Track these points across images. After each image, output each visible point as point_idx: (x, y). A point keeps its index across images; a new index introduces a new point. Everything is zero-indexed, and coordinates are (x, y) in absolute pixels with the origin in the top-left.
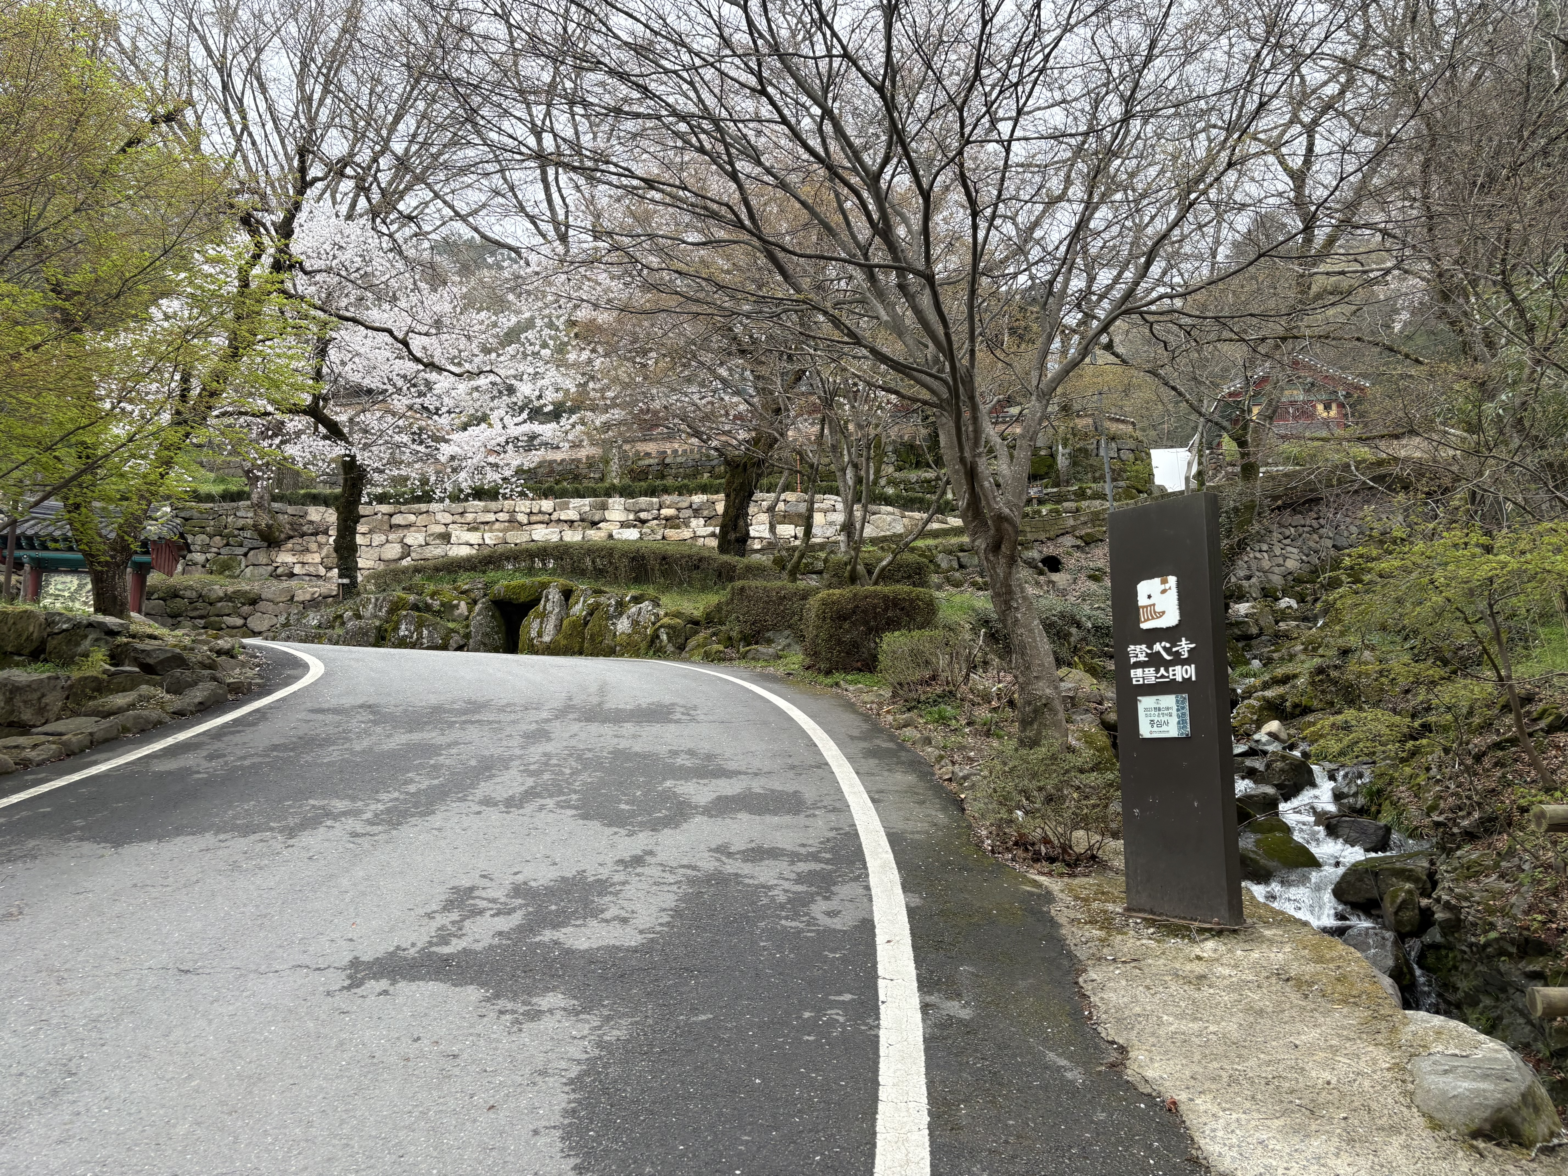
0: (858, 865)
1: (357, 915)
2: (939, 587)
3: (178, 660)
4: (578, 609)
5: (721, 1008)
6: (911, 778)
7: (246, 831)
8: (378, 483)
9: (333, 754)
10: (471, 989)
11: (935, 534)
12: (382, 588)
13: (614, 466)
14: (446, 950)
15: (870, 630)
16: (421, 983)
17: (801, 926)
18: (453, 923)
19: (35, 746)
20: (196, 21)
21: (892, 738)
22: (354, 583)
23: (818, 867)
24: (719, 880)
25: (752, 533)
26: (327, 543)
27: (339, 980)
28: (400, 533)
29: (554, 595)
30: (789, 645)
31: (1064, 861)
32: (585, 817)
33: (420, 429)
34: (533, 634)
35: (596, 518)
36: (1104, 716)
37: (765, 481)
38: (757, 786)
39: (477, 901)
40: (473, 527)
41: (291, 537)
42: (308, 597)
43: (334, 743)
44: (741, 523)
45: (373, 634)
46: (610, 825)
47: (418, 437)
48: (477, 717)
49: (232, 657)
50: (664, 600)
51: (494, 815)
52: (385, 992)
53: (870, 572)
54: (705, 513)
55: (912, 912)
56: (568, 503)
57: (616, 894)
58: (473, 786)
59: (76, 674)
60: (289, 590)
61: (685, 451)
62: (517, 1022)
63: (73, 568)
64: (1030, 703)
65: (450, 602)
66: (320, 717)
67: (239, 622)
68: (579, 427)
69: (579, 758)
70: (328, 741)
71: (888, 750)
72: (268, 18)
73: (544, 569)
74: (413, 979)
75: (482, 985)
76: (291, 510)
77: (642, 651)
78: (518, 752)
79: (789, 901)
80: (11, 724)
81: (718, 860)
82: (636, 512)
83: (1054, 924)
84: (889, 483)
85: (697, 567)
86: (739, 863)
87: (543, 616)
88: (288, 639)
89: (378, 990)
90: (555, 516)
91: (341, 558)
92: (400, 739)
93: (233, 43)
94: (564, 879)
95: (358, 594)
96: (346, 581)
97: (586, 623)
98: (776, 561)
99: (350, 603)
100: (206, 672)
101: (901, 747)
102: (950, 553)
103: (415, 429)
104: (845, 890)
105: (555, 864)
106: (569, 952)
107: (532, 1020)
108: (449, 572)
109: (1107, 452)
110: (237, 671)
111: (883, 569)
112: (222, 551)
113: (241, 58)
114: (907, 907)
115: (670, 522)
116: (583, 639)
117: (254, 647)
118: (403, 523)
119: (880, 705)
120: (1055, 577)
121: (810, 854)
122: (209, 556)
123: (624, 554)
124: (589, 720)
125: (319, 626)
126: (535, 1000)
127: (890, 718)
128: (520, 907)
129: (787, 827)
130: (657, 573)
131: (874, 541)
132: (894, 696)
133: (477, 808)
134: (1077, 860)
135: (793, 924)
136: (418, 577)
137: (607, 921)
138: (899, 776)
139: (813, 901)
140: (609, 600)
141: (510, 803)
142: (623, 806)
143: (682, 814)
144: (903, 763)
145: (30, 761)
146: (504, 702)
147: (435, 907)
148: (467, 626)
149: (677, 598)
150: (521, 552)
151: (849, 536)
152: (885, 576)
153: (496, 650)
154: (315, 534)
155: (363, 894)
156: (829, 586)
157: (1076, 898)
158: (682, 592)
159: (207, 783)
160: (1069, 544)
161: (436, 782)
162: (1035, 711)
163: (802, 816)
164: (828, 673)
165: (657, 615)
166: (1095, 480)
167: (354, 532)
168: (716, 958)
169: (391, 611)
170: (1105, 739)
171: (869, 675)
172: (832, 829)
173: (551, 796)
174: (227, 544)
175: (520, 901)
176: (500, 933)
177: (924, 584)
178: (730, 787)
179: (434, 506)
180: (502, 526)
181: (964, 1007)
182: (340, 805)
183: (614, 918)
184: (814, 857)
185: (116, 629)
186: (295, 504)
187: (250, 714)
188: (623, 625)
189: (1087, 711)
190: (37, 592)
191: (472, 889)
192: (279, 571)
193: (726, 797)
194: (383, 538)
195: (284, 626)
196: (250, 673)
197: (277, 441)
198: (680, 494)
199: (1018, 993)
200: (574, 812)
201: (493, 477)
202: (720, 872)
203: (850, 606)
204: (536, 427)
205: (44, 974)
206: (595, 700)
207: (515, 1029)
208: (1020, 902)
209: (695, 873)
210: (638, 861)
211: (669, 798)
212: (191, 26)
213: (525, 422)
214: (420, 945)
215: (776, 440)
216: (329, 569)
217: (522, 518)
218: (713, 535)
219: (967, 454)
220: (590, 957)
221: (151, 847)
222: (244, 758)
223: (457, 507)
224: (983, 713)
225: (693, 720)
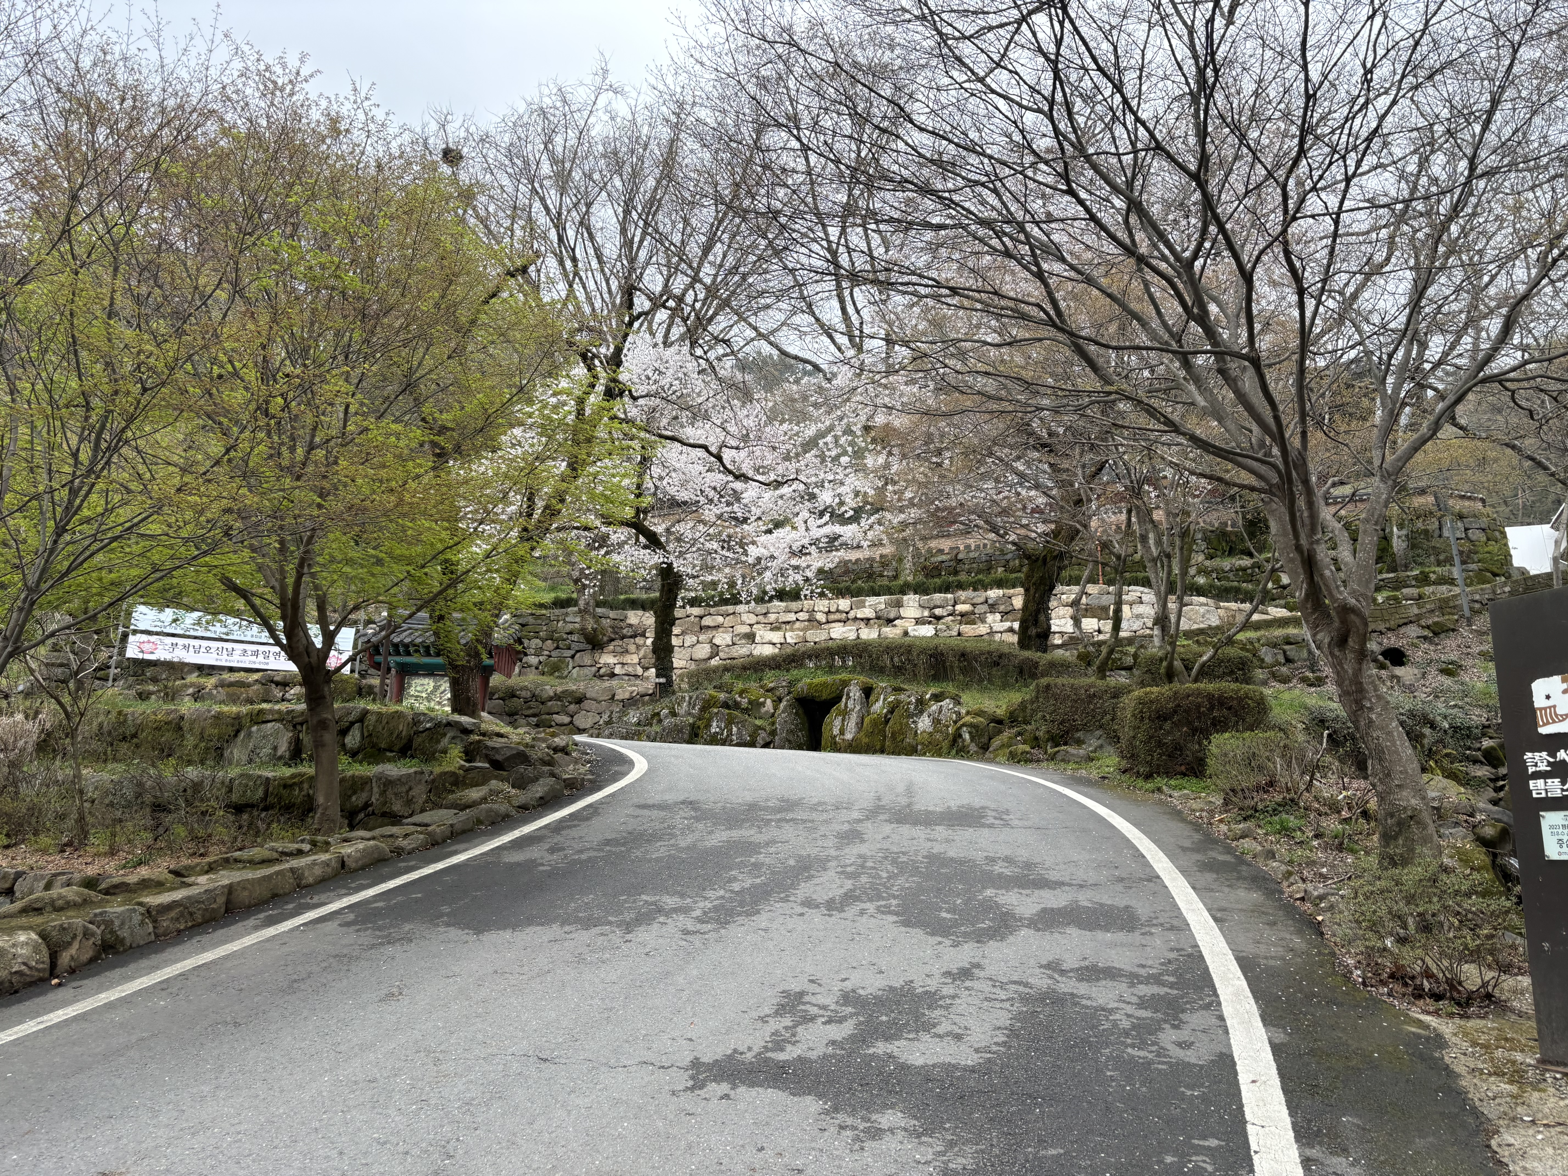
0: (1207, 991)
1: (694, 1015)
2: (1265, 683)
3: (521, 757)
4: (879, 707)
5: (1072, 1142)
6: (1256, 896)
7: (588, 923)
8: (692, 588)
9: (660, 850)
10: (809, 1100)
11: (1258, 626)
12: (695, 686)
13: (908, 565)
14: (781, 1056)
15: (1194, 731)
16: (761, 1090)
17: (1150, 1056)
18: (786, 1028)
19: (406, 836)
20: (536, 185)
21: (1229, 850)
22: (670, 683)
23: (1163, 991)
24: (1055, 1000)
25: (1054, 628)
26: (644, 644)
27: (683, 1080)
28: (710, 634)
29: (855, 692)
30: (1101, 747)
31: (1452, 998)
32: (907, 924)
33: (729, 536)
34: (836, 731)
35: (892, 616)
36: (1477, 830)
37: (1065, 574)
38: (1084, 899)
39: (808, 1007)
40: (775, 627)
41: (613, 640)
42: (627, 696)
43: (660, 839)
44: (1042, 618)
45: (687, 731)
46: (933, 934)
47: (726, 544)
48: (790, 816)
49: (567, 754)
50: (965, 697)
51: (816, 917)
52: (726, 1097)
53: (1188, 669)
54: (1002, 608)
55: (1277, 1049)
56: (864, 602)
57: (947, 1008)
58: (793, 886)
59: (437, 770)
60: (610, 689)
61: (978, 547)
62: (857, 1139)
63: (430, 671)
64: (1392, 815)
65: (757, 700)
66: (646, 812)
67: (567, 719)
68: (876, 527)
69: (894, 862)
70: (654, 837)
71: (1224, 863)
72: (596, 176)
73: (844, 667)
74: (752, 1085)
75: (820, 1096)
76: (612, 614)
77: (945, 750)
78: (833, 852)
79: (1134, 1027)
80: (384, 814)
81: (1051, 977)
82: (931, 609)
83: (1450, 1073)
84: (1199, 572)
85: (996, 664)
86: (1073, 982)
87: (845, 713)
88: (610, 736)
89: (719, 1094)
90: (852, 615)
91: (658, 659)
92: (720, 837)
93: (568, 201)
94: (892, 989)
95: (674, 693)
96: (663, 680)
97: (887, 721)
98: (1080, 657)
99: (666, 701)
100: (546, 769)
101: (1240, 860)
102: (1275, 646)
103: (724, 536)
104: (1196, 1019)
105: (881, 972)
106: (904, 1067)
107: (873, 1138)
108: (756, 671)
109: (1451, 531)
110: (571, 767)
111: (1203, 665)
112: (553, 654)
113: (574, 213)
114: (1270, 1042)
115: (966, 618)
116: (885, 737)
117: (586, 744)
118: (712, 624)
119: (1211, 813)
120: (1399, 671)
121: (1150, 976)
122: (541, 658)
123: (923, 651)
124: (899, 821)
125: (639, 724)
126: (874, 1117)
127: (1224, 828)
128: (852, 1015)
129: (1122, 945)
130: (957, 671)
131: (1188, 634)
132: (1227, 802)
133: (799, 909)
134: (1469, 998)
135: (1142, 1053)
136: (727, 676)
137: (939, 1036)
138: (1242, 893)
139: (1161, 1029)
140: (909, 698)
141: (831, 906)
142: (944, 915)
143: (1007, 927)
144: (1245, 879)
145: (403, 849)
146: (815, 800)
147: (767, 1011)
148: (773, 723)
149: (978, 695)
150: (823, 650)
151: (1164, 629)
152: (1206, 672)
153: (800, 748)
154: (634, 636)
155: (698, 993)
156: (1143, 684)
157: (1474, 1044)
158: (983, 690)
159: (550, 874)
160: (1414, 635)
161: (758, 881)
162: (1400, 823)
163: (1137, 933)
164: (1148, 777)
165: (958, 713)
166: (1439, 564)
167: (669, 634)
168: (1059, 1085)
169: (703, 709)
170: (1483, 857)
171: (1194, 780)
172: (1172, 950)
173: (871, 900)
174: (557, 648)
175: (850, 1009)
176: (833, 1043)
177: (1248, 681)
178: (1056, 899)
179: (741, 608)
180: (803, 625)
181: (1352, 1165)
182: (670, 901)
183: (948, 1034)
184: (1156, 979)
185: (469, 727)
186: (617, 609)
187: (584, 809)
188: (924, 723)
189: (1457, 824)
190: (401, 693)
191: (802, 994)
192: (602, 671)
193: (1052, 910)
194: (695, 639)
195: (607, 723)
196: (582, 770)
197: (602, 552)
198: (975, 590)
199: (1417, 1153)
200: (895, 918)
201: (794, 578)
202: (1054, 991)
203: (1171, 705)
204: (837, 529)
205: (422, 1054)
206: (904, 801)
207: (857, 1147)
208: (1406, 1045)
209: (1027, 990)
210: (965, 974)
211: (991, 908)
212: (534, 190)
213: (826, 524)
214: (756, 1049)
215: (1078, 531)
216: (645, 669)
217: (821, 617)
218: (1011, 630)
219: (1303, 542)
220: (926, 1074)
221: (507, 934)
222: (581, 852)
223: (761, 609)
224: (1332, 824)
225: (1007, 825)
